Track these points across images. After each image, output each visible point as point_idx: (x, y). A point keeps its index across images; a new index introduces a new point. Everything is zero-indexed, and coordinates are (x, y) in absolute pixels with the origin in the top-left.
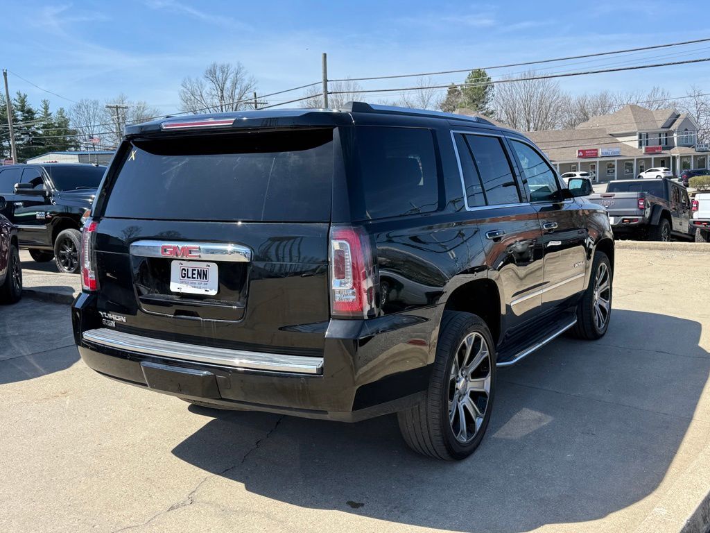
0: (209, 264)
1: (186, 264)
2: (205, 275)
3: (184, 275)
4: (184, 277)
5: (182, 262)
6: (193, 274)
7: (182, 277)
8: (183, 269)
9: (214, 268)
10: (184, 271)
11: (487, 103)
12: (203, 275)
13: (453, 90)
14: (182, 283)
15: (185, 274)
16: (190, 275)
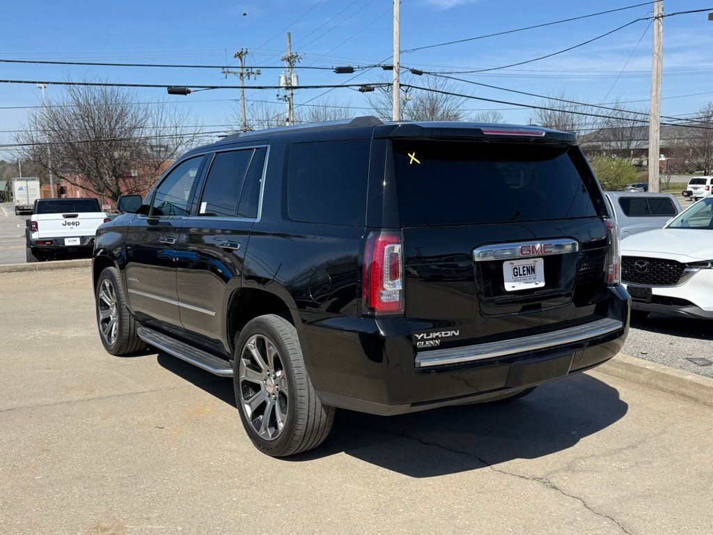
0: (536, 259)
1: (516, 263)
2: (533, 270)
3: (516, 274)
4: (516, 276)
5: (513, 262)
6: (524, 271)
7: (515, 276)
8: (514, 268)
9: (540, 262)
10: (515, 270)
12: (532, 270)
14: (515, 281)
15: (517, 272)
16: (521, 273)
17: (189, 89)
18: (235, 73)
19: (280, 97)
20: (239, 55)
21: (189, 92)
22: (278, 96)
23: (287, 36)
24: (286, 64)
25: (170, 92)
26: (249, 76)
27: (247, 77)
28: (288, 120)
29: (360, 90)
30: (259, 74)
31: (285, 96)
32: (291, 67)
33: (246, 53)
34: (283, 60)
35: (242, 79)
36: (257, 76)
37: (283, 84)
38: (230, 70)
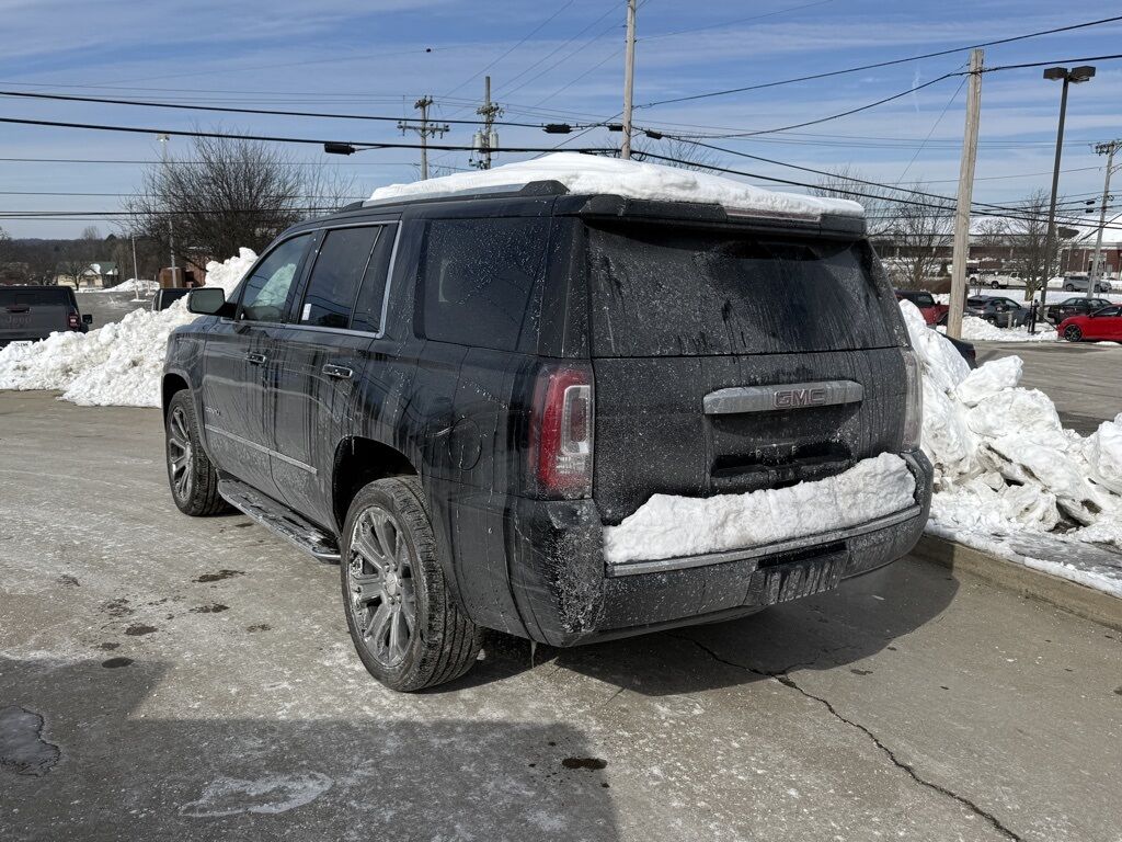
17: (353, 146)
18: (415, 128)
19: (473, 163)
20: (423, 104)
21: (353, 151)
22: (471, 160)
23: (485, 80)
24: (484, 118)
25: (328, 150)
26: (433, 134)
30: (447, 130)
31: (481, 162)
32: (489, 123)
33: (431, 102)
34: (479, 113)
35: (424, 137)
36: (445, 133)
37: (478, 145)
38: (409, 123)
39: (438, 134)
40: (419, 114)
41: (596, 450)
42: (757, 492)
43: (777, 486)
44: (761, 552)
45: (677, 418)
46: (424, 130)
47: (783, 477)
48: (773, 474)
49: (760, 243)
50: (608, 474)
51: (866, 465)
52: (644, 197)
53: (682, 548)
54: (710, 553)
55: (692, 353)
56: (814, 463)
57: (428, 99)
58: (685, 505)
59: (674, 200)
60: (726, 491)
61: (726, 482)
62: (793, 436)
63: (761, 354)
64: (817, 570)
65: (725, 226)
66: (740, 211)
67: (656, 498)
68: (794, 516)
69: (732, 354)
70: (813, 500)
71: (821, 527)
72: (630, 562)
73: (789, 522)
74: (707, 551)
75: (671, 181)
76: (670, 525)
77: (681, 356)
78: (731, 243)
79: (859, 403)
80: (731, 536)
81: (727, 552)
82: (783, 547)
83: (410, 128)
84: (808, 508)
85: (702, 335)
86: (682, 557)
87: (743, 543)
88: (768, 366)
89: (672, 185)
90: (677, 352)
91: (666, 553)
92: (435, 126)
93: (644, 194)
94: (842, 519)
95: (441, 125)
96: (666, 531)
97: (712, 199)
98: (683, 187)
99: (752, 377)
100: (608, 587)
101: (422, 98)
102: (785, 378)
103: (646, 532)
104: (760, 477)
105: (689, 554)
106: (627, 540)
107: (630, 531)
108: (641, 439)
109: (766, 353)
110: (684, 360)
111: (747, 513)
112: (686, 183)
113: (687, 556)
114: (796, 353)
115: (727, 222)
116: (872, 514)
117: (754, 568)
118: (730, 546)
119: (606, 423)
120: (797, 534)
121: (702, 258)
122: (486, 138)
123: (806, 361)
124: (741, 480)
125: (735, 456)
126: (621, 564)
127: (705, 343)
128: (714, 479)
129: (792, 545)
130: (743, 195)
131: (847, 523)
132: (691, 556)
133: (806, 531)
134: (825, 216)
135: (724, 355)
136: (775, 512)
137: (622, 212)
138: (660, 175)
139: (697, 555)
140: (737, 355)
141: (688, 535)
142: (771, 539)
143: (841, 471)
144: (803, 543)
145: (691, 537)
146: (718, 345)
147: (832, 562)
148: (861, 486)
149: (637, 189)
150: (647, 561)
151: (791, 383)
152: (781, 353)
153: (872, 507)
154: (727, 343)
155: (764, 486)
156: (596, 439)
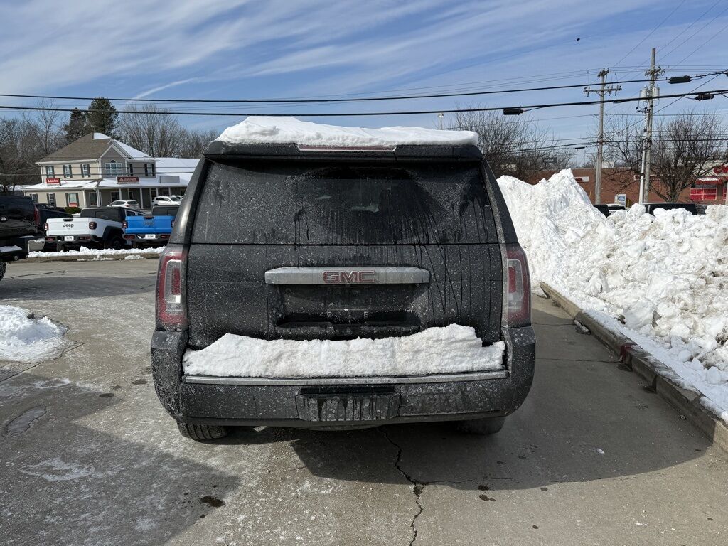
11: (112, 129)
13: (76, 114)
17: (522, 109)
18: (596, 91)
19: (639, 109)
20: (603, 74)
21: (522, 112)
22: (637, 108)
23: (651, 52)
24: (649, 77)
25: (505, 113)
26: (610, 92)
27: (608, 94)
28: (645, 131)
29: (697, 98)
30: (620, 90)
31: (646, 109)
32: (653, 81)
33: (608, 72)
34: (646, 75)
35: (602, 96)
36: (618, 91)
37: (643, 95)
38: (592, 88)
39: (613, 92)
40: (600, 80)
41: (186, 300)
42: (314, 342)
43: (335, 338)
44: (304, 382)
45: (244, 284)
46: (602, 91)
47: (340, 332)
48: (331, 329)
49: (351, 168)
50: (196, 318)
51: (432, 332)
52: (237, 142)
53: (238, 371)
54: (260, 377)
55: (262, 243)
56: (375, 326)
57: (606, 70)
58: (249, 343)
59: (257, 143)
60: (286, 337)
61: (287, 331)
62: (366, 305)
63: (322, 245)
64: (355, 402)
65: (299, 158)
66: (314, 148)
67: (227, 336)
68: (341, 361)
69: (295, 244)
70: (365, 353)
71: (369, 371)
72: (198, 375)
73: (334, 364)
74: (258, 376)
75: (253, 131)
76: (232, 355)
77: (253, 244)
78: (323, 169)
79: (428, 285)
80: (281, 368)
81: (274, 378)
82: (324, 381)
83: (592, 91)
84: (358, 356)
85: (273, 231)
86: (236, 377)
87: (289, 375)
88: (326, 253)
89: (255, 133)
90: (251, 241)
91: (225, 373)
92: (610, 88)
93: (236, 140)
94: (394, 368)
95: (615, 86)
96: (227, 359)
97: (288, 140)
98: (263, 133)
99: (309, 260)
100: (182, 389)
101: (602, 70)
102: (340, 263)
103: (213, 357)
104: (317, 330)
105: (242, 376)
106: (199, 361)
107: (202, 355)
108: (217, 297)
109: (326, 245)
110: (254, 247)
111: (299, 354)
112: (264, 131)
113: (241, 377)
114: (357, 245)
115: (299, 155)
116: (433, 369)
117: (297, 393)
118: (278, 375)
119: (192, 285)
120: (341, 373)
121: (290, 180)
122: (650, 91)
123: (367, 252)
124: (301, 331)
125: (307, 314)
126: (192, 375)
127: (274, 237)
128: (277, 328)
129: (333, 381)
130: (315, 137)
131: (401, 372)
132: (244, 377)
133: (350, 373)
134: (400, 147)
135: (287, 245)
136: (323, 356)
137: (222, 152)
138: (247, 127)
139: (249, 377)
140: (300, 245)
141: (245, 364)
142: (315, 375)
143: (407, 334)
144: (346, 381)
145: (247, 365)
146: (286, 238)
147: (372, 400)
148: (423, 346)
149: (233, 137)
150: (211, 376)
151: (346, 266)
152: (341, 245)
153: (434, 364)
154: (293, 236)
155: (322, 337)
156: (187, 294)
